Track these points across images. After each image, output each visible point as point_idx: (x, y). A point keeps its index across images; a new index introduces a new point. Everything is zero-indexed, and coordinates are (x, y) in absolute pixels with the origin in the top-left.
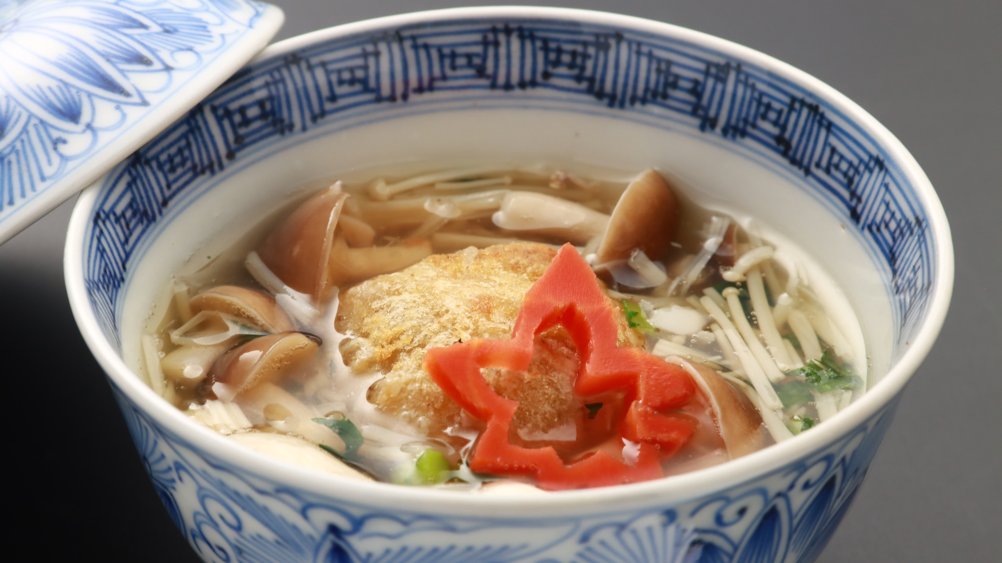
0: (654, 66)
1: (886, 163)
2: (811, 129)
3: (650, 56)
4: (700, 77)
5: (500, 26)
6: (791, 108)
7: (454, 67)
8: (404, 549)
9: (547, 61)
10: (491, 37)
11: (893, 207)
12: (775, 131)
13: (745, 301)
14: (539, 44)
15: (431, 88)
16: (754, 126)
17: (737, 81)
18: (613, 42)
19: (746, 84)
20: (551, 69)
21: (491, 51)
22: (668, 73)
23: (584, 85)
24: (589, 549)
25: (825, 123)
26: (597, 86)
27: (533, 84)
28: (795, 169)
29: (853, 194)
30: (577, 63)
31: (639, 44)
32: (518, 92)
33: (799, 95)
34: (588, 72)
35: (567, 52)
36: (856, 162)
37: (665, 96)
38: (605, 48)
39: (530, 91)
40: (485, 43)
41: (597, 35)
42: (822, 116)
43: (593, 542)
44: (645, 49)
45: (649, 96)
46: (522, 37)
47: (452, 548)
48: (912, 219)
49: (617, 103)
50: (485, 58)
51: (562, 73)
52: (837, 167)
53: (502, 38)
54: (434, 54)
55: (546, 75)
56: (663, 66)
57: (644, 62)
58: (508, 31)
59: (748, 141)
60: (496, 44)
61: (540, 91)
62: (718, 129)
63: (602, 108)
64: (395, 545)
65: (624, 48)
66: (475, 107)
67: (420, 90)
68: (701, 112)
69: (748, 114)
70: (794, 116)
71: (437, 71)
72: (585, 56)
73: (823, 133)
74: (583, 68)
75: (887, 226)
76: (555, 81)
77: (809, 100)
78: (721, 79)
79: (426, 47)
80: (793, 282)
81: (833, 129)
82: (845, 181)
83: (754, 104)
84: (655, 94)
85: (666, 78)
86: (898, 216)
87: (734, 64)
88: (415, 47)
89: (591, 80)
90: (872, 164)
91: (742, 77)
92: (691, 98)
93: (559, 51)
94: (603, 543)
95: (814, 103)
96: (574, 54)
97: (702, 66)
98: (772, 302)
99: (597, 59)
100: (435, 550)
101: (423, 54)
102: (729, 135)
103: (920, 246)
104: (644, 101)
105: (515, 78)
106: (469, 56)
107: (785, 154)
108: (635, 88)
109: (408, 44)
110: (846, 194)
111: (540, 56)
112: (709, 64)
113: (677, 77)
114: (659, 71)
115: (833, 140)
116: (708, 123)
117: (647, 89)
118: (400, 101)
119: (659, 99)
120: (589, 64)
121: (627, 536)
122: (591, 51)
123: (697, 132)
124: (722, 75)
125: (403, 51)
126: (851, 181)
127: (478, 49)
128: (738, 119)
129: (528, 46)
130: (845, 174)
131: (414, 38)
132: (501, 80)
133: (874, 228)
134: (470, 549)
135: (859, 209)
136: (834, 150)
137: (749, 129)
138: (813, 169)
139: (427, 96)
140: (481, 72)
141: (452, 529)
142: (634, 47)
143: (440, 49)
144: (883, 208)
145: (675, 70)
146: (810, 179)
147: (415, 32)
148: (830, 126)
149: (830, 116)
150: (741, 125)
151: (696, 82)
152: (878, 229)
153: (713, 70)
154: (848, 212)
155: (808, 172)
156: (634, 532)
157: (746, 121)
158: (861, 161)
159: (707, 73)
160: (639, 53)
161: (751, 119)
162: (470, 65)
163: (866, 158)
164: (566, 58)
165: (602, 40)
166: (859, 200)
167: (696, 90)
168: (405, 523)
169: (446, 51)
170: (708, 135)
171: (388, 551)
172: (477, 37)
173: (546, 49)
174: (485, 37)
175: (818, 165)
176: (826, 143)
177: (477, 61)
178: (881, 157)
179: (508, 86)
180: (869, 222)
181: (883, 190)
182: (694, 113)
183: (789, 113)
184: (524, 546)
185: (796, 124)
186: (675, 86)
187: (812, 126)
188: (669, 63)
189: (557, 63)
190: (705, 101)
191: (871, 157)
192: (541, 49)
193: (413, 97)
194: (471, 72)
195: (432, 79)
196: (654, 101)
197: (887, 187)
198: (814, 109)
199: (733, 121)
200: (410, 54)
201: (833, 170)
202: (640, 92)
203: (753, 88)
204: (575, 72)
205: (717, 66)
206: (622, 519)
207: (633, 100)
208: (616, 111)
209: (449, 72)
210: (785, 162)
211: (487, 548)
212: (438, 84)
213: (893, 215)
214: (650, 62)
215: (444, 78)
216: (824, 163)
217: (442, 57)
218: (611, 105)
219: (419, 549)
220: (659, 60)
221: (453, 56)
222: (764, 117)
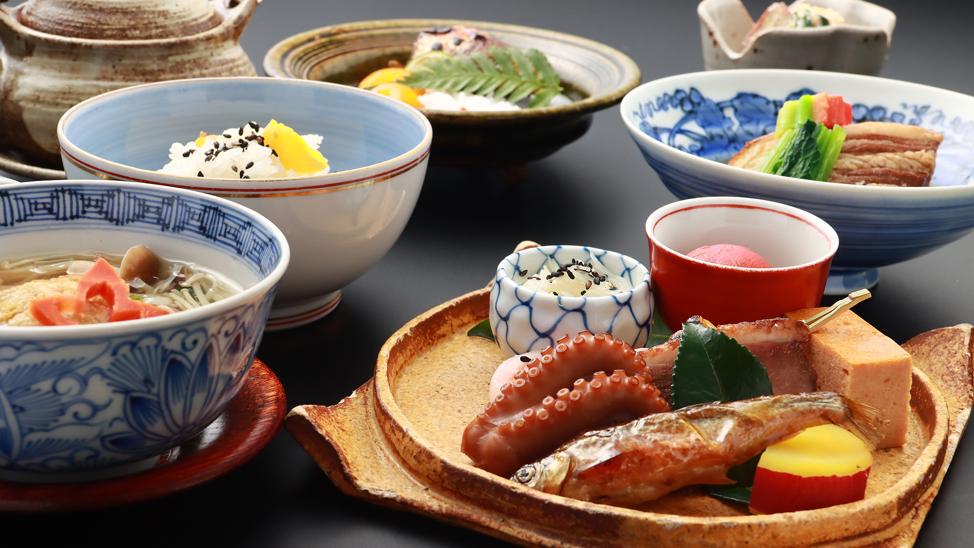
0: (137, 203)
1: (253, 223)
2: (215, 219)
3: (135, 198)
4: (160, 205)
5: (59, 189)
6: (205, 211)
7: (36, 209)
8: (18, 367)
9: (84, 205)
10: (55, 194)
11: (257, 240)
12: (199, 224)
13: (192, 293)
14: (79, 197)
15: (25, 220)
16: (188, 224)
17: (178, 204)
18: (116, 193)
19: (182, 205)
20: (86, 209)
21: (55, 200)
22: (144, 205)
23: (103, 216)
24: (117, 360)
25: (222, 214)
26: (109, 216)
27: (78, 216)
28: (209, 239)
29: (238, 242)
30: (99, 205)
31: (129, 193)
32: (70, 221)
33: (208, 204)
34: (105, 209)
35: (94, 200)
36: (238, 227)
37: (143, 217)
38: (113, 196)
39: (76, 220)
40: (52, 197)
41: (108, 191)
42: (220, 211)
43: (119, 356)
44: (132, 195)
45: (136, 218)
46: (70, 194)
47: (44, 363)
48: (267, 240)
49: (120, 223)
50: (52, 204)
51: (92, 212)
52: (229, 233)
53: (60, 194)
54: (26, 202)
55: (84, 212)
56: (142, 202)
57: (132, 201)
58: (63, 191)
59: (185, 232)
60: (58, 197)
61: (81, 220)
62: (171, 229)
63: (113, 226)
64: (12, 365)
65: (122, 195)
66: (48, 229)
67: (20, 221)
68: (161, 222)
69: (184, 219)
70: (206, 215)
71: (28, 212)
72: (103, 201)
73: (221, 218)
74: (102, 207)
75: (255, 249)
76: (87, 215)
77: (213, 206)
78: (170, 204)
79: (22, 199)
80: (215, 285)
81: (226, 216)
82: (233, 238)
83: (187, 213)
84: (138, 216)
85: (143, 208)
86: (260, 242)
87: (176, 196)
88: (16, 199)
89: (107, 213)
90: (246, 226)
91: (180, 202)
92: (157, 216)
93: (90, 200)
94: (124, 356)
95: (216, 206)
96: (97, 201)
97: (161, 200)
98: (205, 293)
99: (109, 202)
100: (35, 365)
101: (20, 202)
102: (176, 231)
103: (272, 249)
104: (133, 221)
105: (68, 215)
106: (44, 204)
107: (203, 234)
108: (128, 215)
109: (12, 198)
110: (234, 244)
111: (80, 202)
112: (164, 198)
113: (149, 207)
114: (139, 205)
115: (226, 221)
116: (165, 227)
117: (134, 214)
118: (9, 226)
119: (141, 219)
120: (105, 205)
121: (137, 351)
122: (106, 198)
123: (161, 232)
124: (171, 202)
125: (9, 200)
126: (236, 237)
127: (49, 200)
128: (180, 223)
129: (74, 197)
130: (233, 235)
131: (15, 194)
132: (61, 215)
133: (249, 254)
134: (54, 362)
135: (241, 249)
136: (227, 225)
137: (186, 226)
138: (218, 237)
139: (23, 223)
140: (50, 211)
141: (43, 350)
142: (127, 195)
143: (29, 200)
144: (253, 242)
145: (147, 203)
146: (217, 242)
147: (16, 192)
148: (224, 215)
149: (224, 210)
150: (181, 225)
151: (158, 208)
152: (251, 253)
153: (166, 201)
154: (236, 252)
155: (215, 239)
156: (140, 349)
157: (183, 222)
158: (240, 226)
159: (163, 203)
160: (129, 197)
161: (186, 221)
162: (45, 208)
163: (242, 224)
164: (93, 203)
165: (111, 193)
166: (241, 244)
167: (159, 211)
168: (18, 349)
169: (32, 201)
170: (166, 233)
171: (9, 370)
172: (48, 194)
173: (83, 199)
174: (52, 194)
175: (220, 235)
176: (223, 223)
177: (48, 206)
178: (250, 221)
179: (65, 219)
180: (246, 252)
181: (252, 235)
182: (158, 223)
183: (204, 214)
184: (82, 359)
185: (208, 218)
186: (148, 211)
187: (216, 217)
188: (144, 200)
189: (89, 206)
190: (163, 217)
191: (245, 222)
192: (80, 199)
193: (16, 224)
194: (45, 211)
195: (26, 215)
196: (138, 220)
197: (253, 233)
198: (216, 209)
199: (177, 224)
200: (14, 203)
201: (227, 235)
202: (131, 217)
203: (186, 206)
204: (98, 209)
205: (168, 198)
206: (134, 339)
207: (128, 220)
208: (120, 227)
209: (34, 212)
210: (204, 237)
211: (63, 361)
212: (29, 218)
213: (258, 243)
214: (135, 201)
215: (32, 215)
216: (223, 233)
217: (30, 204)
218: (117, 224)
219: (26, 366)
220: (139, 200)
221: (36, 203)
222: (192, 219)
